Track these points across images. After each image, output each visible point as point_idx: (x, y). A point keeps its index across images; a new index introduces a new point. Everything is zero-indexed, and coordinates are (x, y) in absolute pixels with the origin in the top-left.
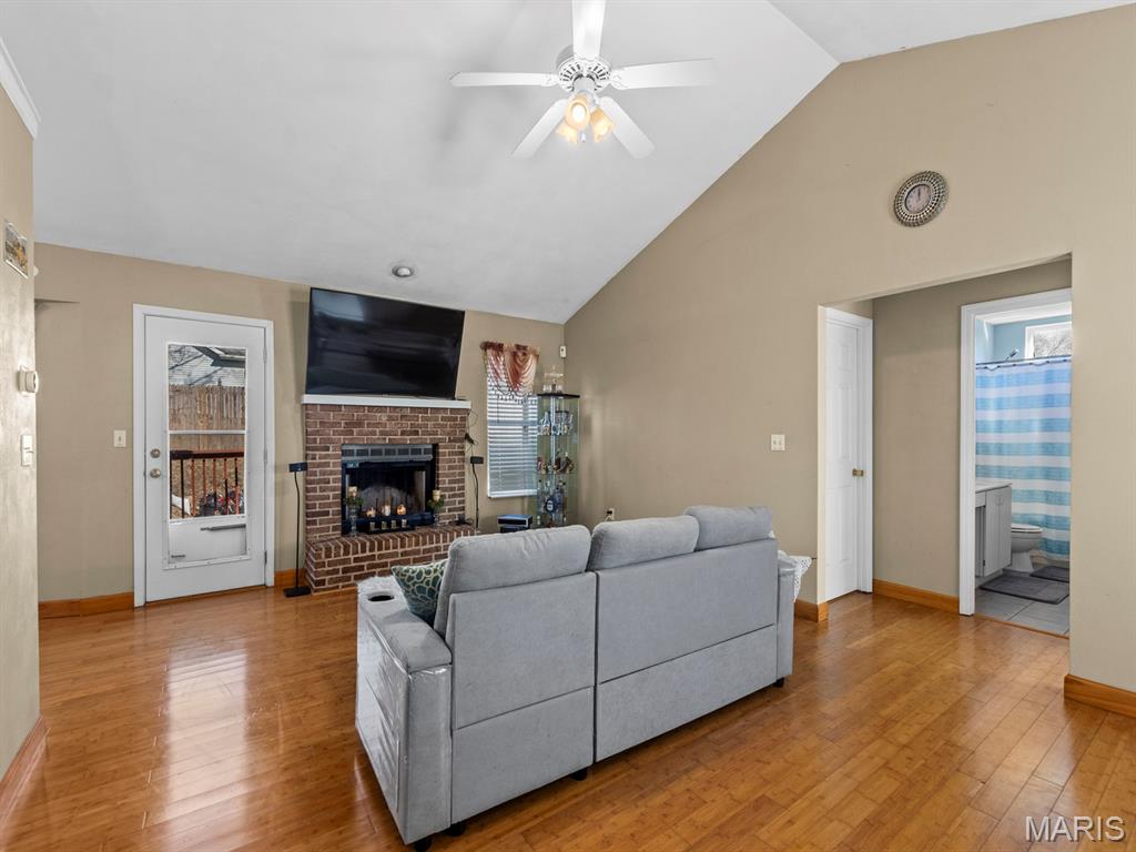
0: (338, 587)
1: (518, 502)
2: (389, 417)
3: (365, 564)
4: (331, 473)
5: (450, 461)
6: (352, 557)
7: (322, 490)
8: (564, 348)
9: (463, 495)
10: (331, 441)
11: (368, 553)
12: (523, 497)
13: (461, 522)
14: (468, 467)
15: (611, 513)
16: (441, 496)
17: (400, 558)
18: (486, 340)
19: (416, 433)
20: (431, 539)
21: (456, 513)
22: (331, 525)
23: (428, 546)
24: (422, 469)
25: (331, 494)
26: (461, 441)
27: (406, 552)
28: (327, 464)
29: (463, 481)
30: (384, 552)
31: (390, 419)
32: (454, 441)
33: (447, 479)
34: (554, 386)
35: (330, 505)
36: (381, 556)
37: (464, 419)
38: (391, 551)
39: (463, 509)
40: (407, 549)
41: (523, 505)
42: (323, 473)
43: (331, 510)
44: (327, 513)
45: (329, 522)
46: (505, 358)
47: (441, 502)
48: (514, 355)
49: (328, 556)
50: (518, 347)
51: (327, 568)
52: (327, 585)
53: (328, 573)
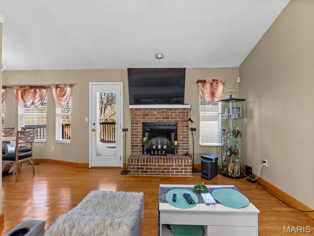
0: (135, 174)
1: (215, 148)
2: (158, 112)
3: (145, 167)
4: (139, 132)
5: (182, 129)
6: (140, 164)
7: (136, 138)
8: (239, 78)
9: (188, 143)
10: (138, 121)
11: (145, 163)
12: (217, 146)
13: (187, 154)
14: (190, 132)
15: (265, 162)
16: (178, 143)
17: (157, 167)
18: (198, 80)
19: (168, 118)
20: (170, 161)
21: (185, 151)
22: (139, 150)
23: (168, 164)
24: (173, 132)
25: (139, 139)
26: (187, 121)
27: (159, 165)
28: (137, 129)
29: (188, 138)
30: (151, 164)
31: (158, 113)
32: (184, 121)
33: (181, 137)
34: (231, 96)
35: (138, 143)
36: (150, 165)
37: (187, 112)
38: (154, 164)
39: (188, 149)
40: (160, 164)
41: (217, 150)
42: (136, 132)
43: (138, 145)
44: (137, 146)
45: (138, 149)
46: (208, 86)
47: (177, 146)
48: (212, 84)
49: (132, 162)
50: (214, 80)
51: (131, 167)
52: (132, 173)
53: (132, 168)
